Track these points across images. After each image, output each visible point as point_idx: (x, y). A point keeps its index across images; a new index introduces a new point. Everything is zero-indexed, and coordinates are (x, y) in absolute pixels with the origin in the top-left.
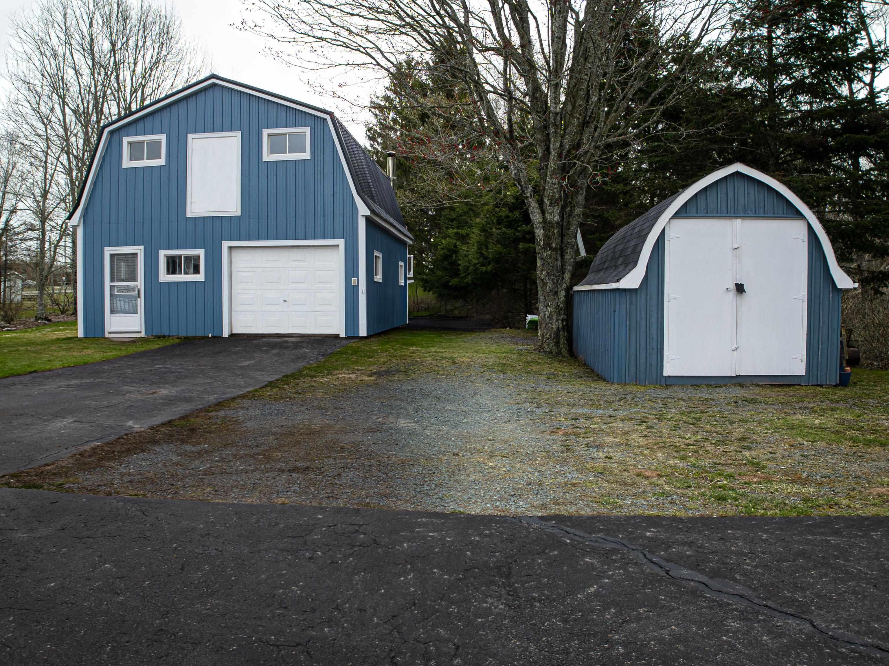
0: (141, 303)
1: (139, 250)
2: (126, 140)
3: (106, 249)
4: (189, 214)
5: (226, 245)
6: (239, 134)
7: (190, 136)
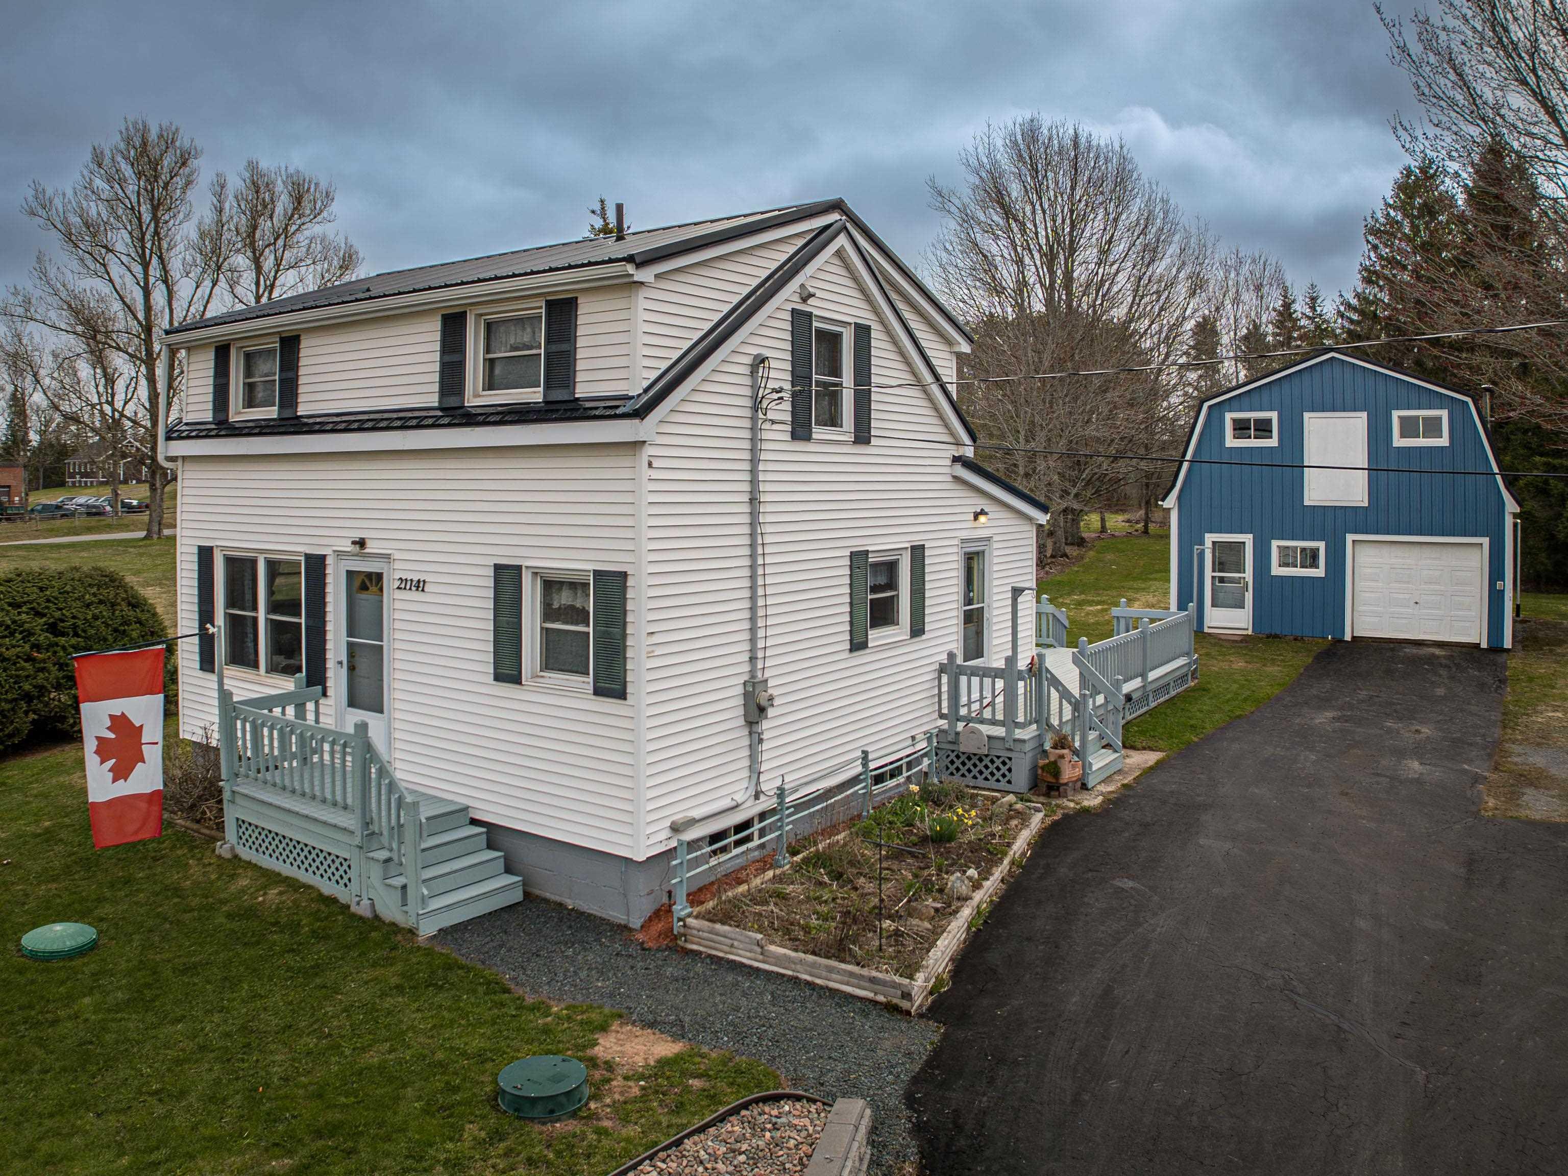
0: (1249, 597)
1: (1247, 539)
2: (1229, 417)
3: (1207, 535)
4: (1307, 503)
5: (1350, 538)
6: (1364, 415)
7: (1306, 415)
